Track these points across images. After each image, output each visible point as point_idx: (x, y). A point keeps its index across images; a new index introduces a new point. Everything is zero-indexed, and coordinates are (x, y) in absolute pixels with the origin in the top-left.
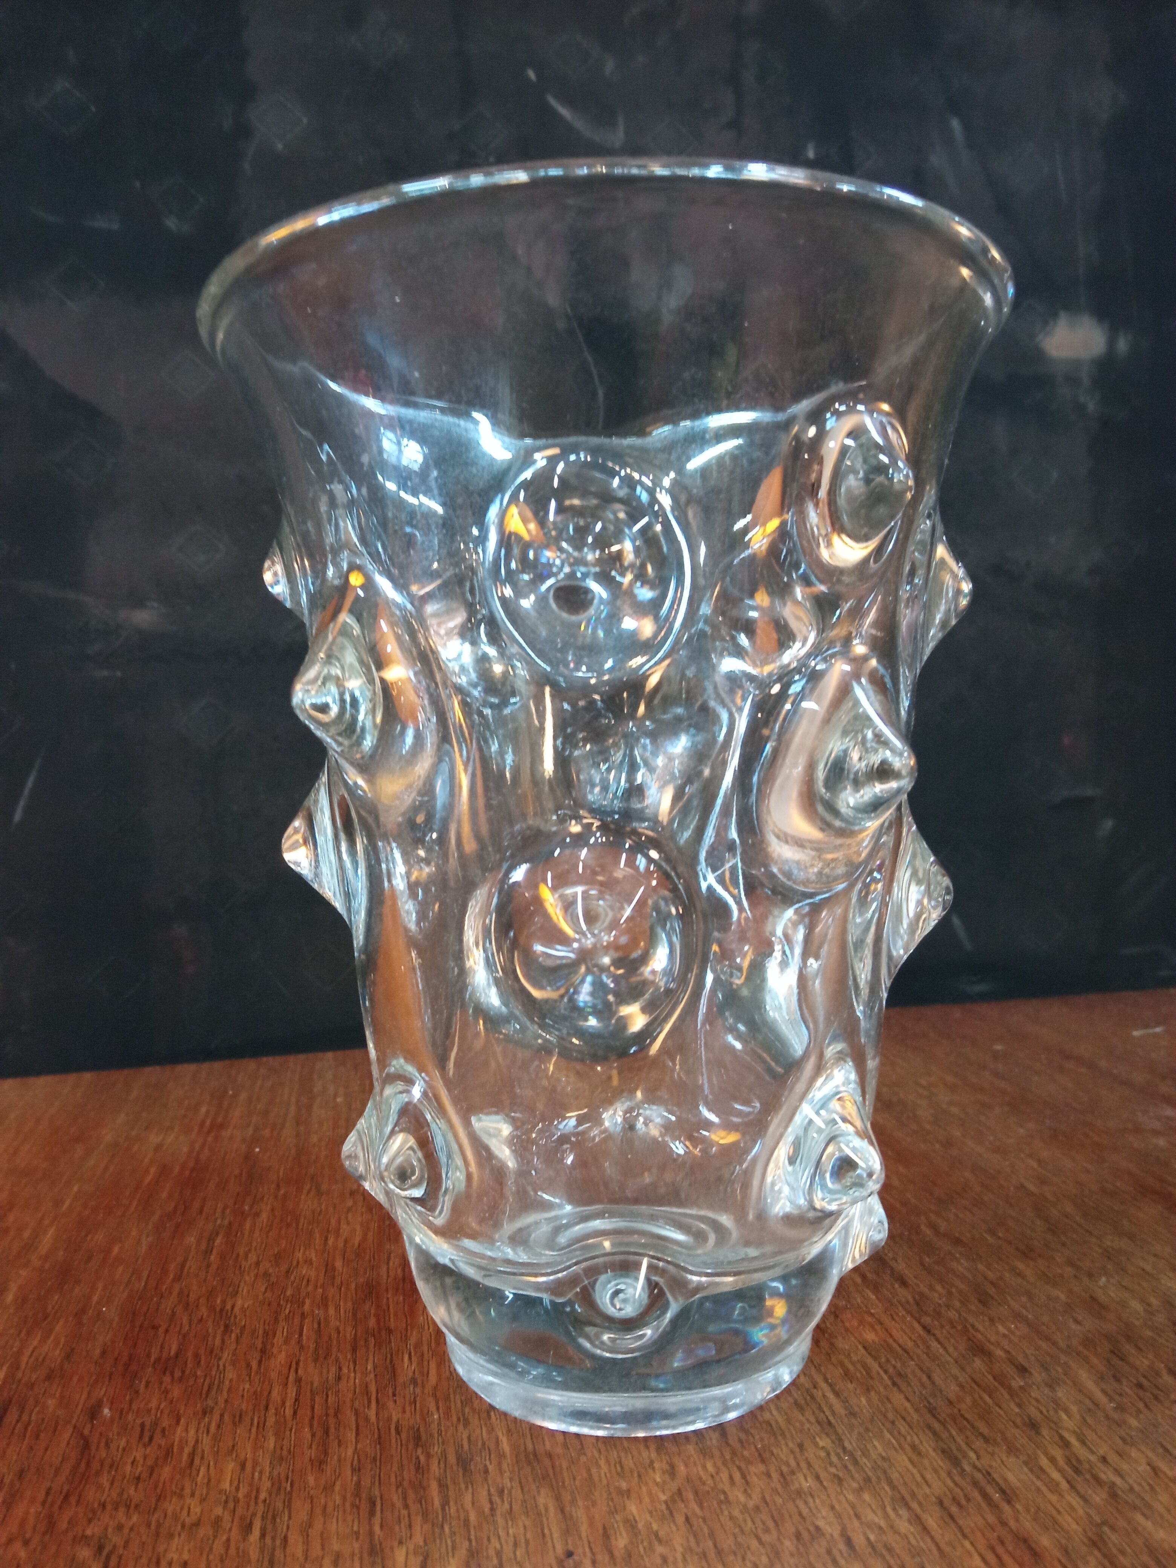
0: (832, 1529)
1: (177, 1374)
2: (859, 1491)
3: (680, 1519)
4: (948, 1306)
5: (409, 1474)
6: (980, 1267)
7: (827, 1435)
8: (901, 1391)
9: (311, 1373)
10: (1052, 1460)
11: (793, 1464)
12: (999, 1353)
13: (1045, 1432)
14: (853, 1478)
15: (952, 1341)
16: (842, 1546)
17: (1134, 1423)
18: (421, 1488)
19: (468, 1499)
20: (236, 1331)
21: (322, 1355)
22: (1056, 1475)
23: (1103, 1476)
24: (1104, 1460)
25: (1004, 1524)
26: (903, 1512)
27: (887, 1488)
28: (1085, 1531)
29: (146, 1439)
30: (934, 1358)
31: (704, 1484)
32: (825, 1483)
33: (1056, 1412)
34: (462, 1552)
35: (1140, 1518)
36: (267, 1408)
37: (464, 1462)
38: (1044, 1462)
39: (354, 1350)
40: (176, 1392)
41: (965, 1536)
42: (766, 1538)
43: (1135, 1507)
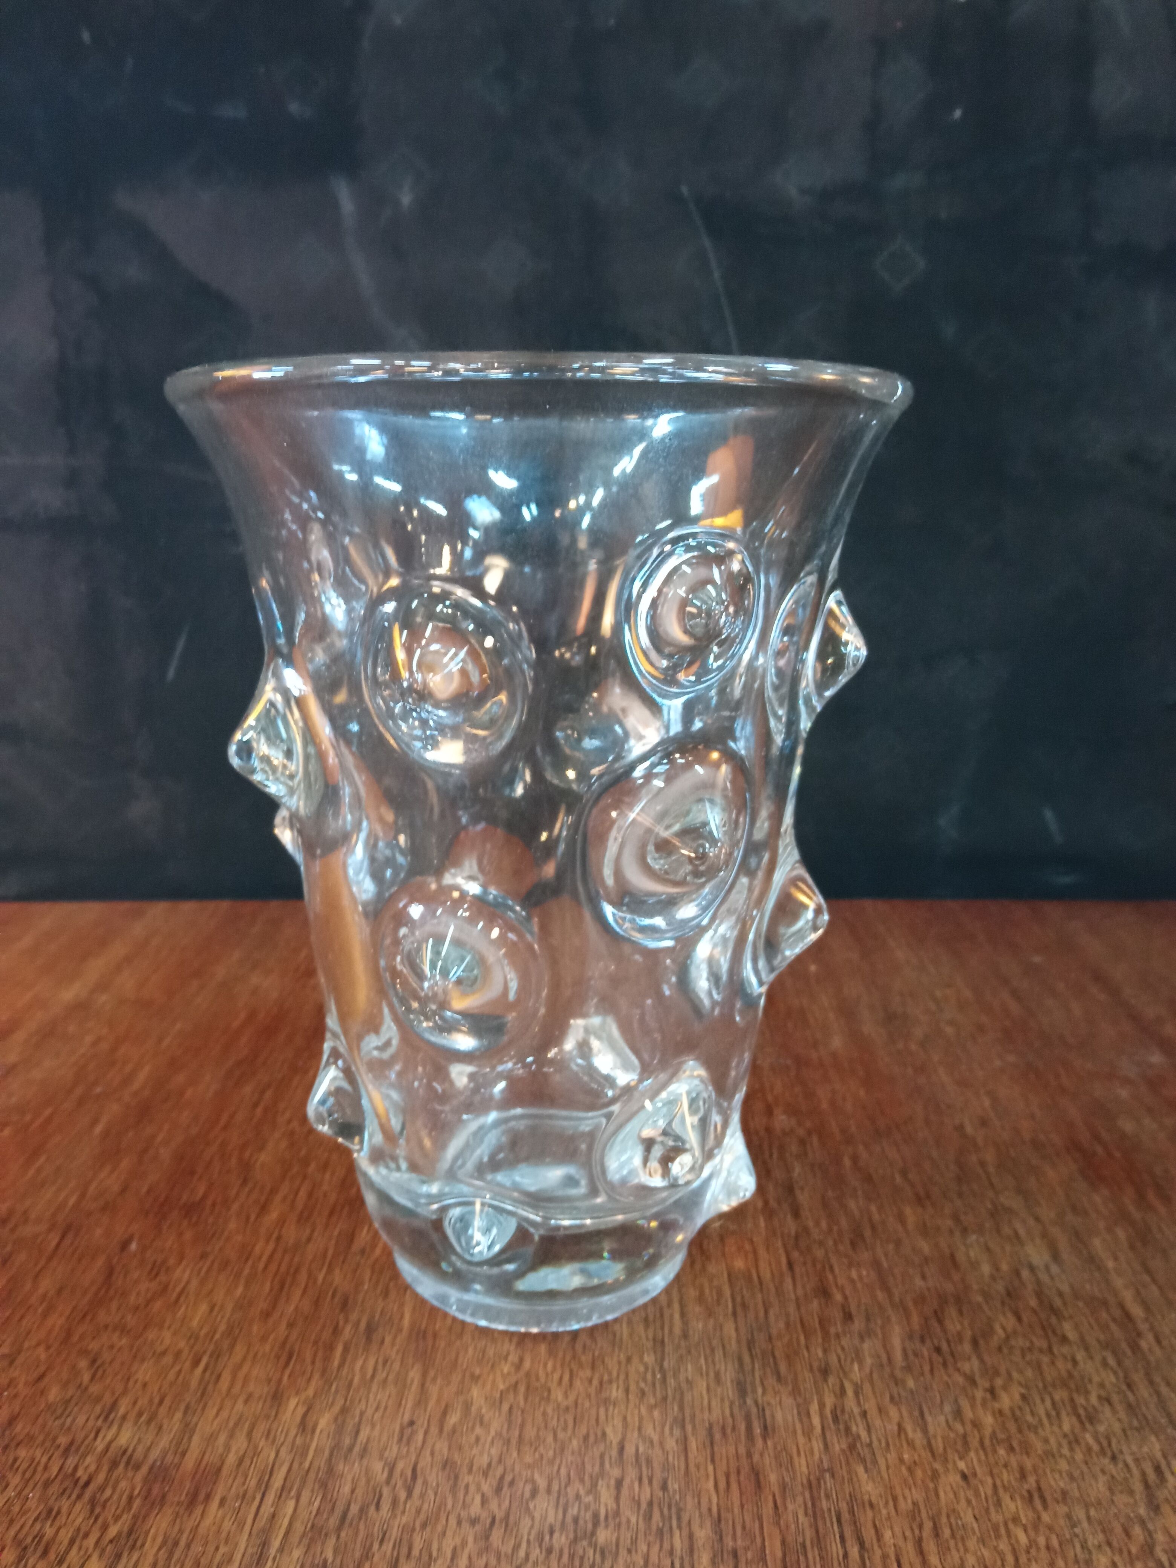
0: (613, 1437)
1: (194, 1219)
2: (651, 1408)
3: (505, 1407)
4: (821, 1243)
5: (326, 1335)
6: (873, 1208)
7: (655, 1352)
8: (736, 1321)
9: (291, 1233)
10: (822, 1406)
11: (615, 1374)
12: (838, 1297)
13: (832, 1380)
14: (654, 1395)
15: (805, 1279)
16: (614, 1453)
17: (911, 1383)
18: (330, 1348)
19: (359, 1363)
20: (250, 1185)
21: (304, 1218)
22: (816, 1421)
23: (854, 1428)
24: (864, 1414)
25: (749, 1455)
26: (677, 1432)
27: (676, 1408)
28: (809, 1474)
29: (154, 1273)
30: (779, 1292)
31: (538, 1379)
32: (630, 1396)
33: (852, 1361)
34: (336, 1409)
35: (861, 1470)
36: (247, 1259)
37: (370, 1330)
38: (814, 1407)
39: (331, 1213)
40: (188, 1235)
41: (713, 1461)
42: (561, 1435)
43: (863, 1461)
